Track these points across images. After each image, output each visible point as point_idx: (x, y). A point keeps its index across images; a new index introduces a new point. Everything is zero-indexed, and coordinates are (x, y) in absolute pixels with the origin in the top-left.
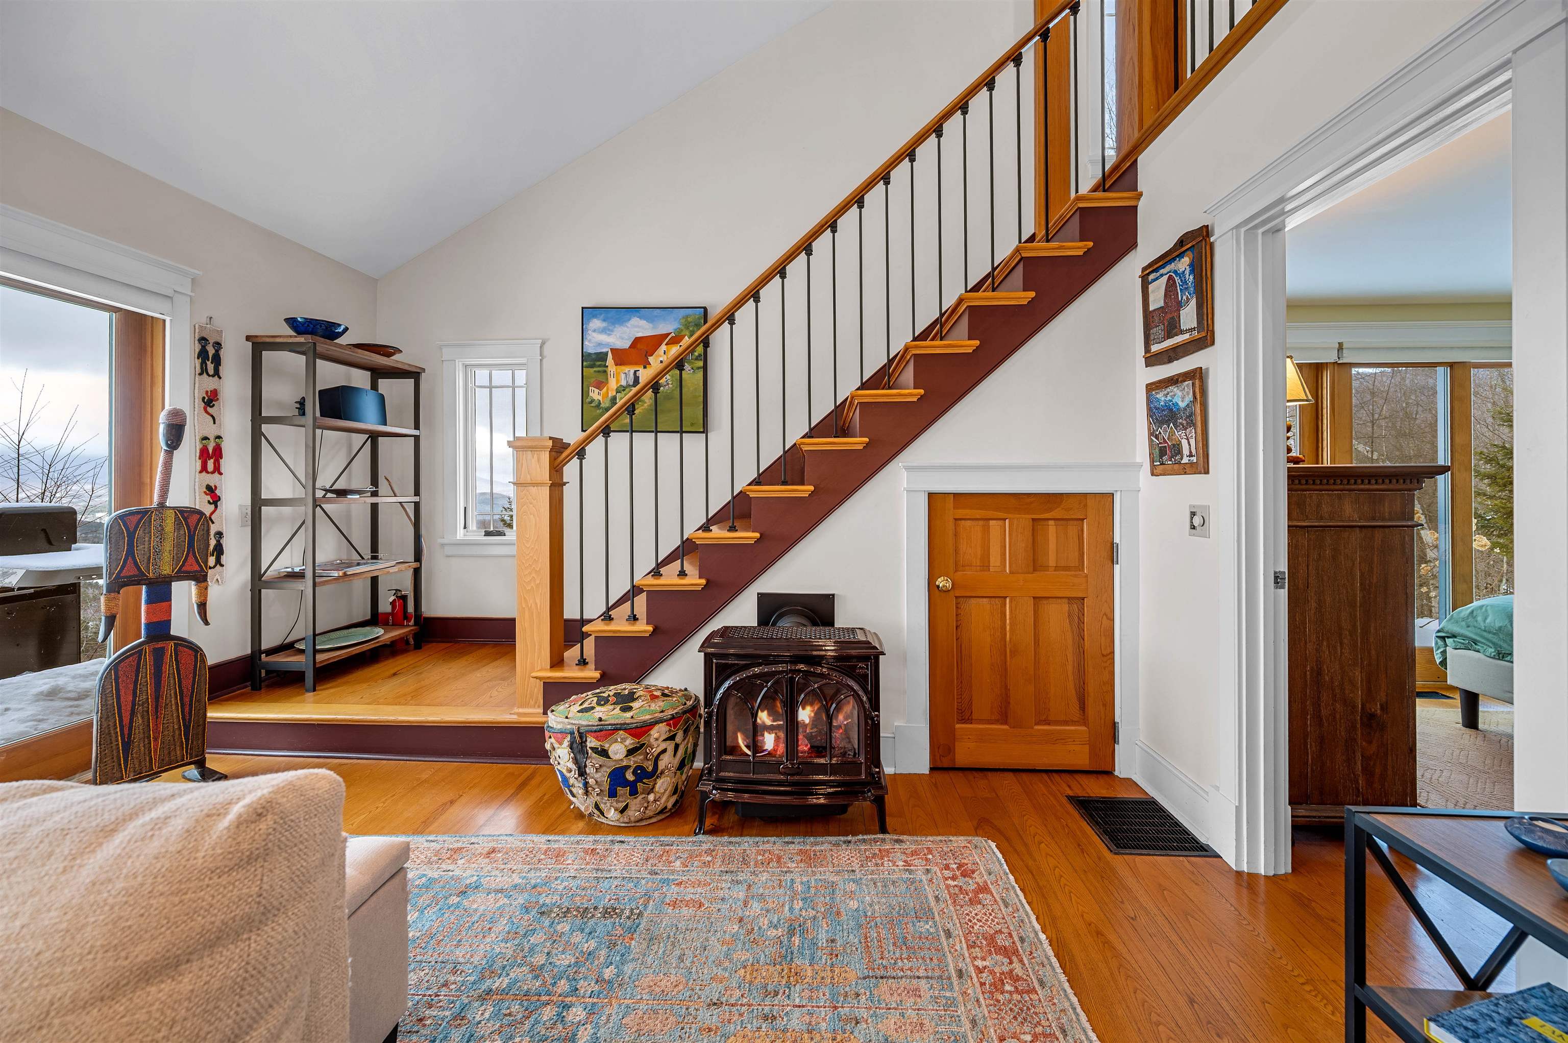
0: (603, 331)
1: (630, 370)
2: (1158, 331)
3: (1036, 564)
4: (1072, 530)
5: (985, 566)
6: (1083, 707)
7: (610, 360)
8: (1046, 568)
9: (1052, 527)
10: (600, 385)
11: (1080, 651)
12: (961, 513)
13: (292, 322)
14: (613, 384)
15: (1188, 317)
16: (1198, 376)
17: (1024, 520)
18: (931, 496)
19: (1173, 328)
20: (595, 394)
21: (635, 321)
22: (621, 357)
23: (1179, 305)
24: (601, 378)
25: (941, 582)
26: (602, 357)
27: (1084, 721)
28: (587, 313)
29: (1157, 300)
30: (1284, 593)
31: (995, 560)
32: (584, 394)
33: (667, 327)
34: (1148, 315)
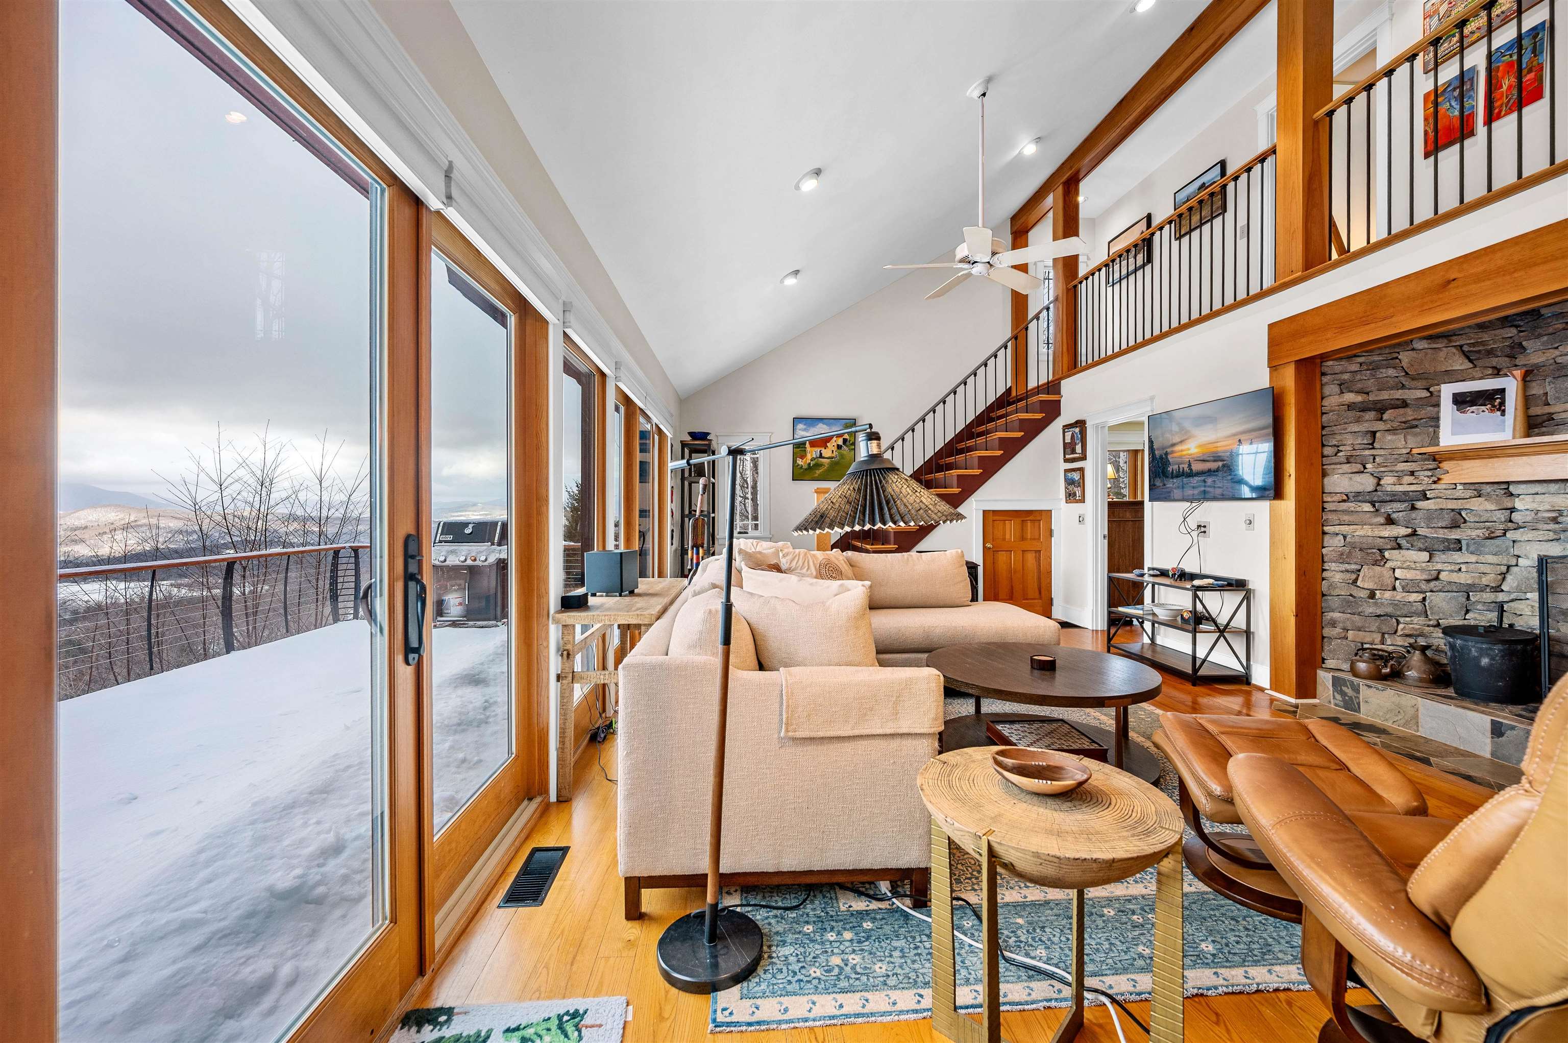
0: (804, 430)
1: (818, 450)
2: (1068, 450)
3: (1023, 538)
4: (1037, 524)
5: (1004, 539)
6: (1040, 593)
7: (808, 445)
8: (1026, 539)
9: (1029, 524)
10: (802, 457)
11: (1039, 571)
12: (995, 518)
13: (691, 434)
14: (809, 457)
15: (1078, 448)
16: (1081, 470)
17: (1019, 521)
18: (984, 511)
19: (1073, 451)
20: (800, 462)
21: (821, 425)
22: (814, 443)
23: (1076, 444)
24: (803, 453)
25: (988, 545)
26: (804, 443)
27: (1041, 598)
28: (796, 420)
29: (1068, 440)
30: (1106, 541)
31: (1008, 537)
32: (794, 461)
33: (836, 429)
34: (1065, 445)
